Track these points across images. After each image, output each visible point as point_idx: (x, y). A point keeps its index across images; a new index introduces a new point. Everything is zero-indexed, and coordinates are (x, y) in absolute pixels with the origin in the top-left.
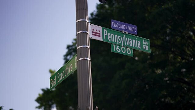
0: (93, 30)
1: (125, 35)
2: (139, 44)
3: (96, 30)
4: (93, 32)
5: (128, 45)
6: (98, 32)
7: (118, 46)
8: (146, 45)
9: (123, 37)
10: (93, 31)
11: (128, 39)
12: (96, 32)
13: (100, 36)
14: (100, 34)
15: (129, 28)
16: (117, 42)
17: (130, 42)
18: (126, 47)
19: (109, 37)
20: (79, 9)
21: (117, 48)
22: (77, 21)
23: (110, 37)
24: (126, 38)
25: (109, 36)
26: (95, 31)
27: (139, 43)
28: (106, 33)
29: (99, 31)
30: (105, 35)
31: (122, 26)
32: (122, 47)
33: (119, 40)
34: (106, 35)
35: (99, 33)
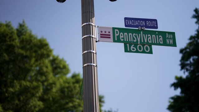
0: (102, 32)
1: (142, 32)
2: (160, 39)
3: (105, 32)
4: (101, 35)
5: (146, 42)
6: (107, 33)
7: (133, 45)
8: (171, 38)
9: (140, 35)
11: (146, 35)
12: (105, 34)
13: (110, 38)
14: (110, 35)
15: (147, 23)
16: (132, 41)
17: (149, 38)
18: (143, 45)
19: (121, 37)
20: (85, 12)
21: (132, 47)
23: (123, 37)
24: (144, 35)
25: (122, 35)
27: (161, 38)
28: (117, 33)
29: (109, 32)
30: (116, 35)
31: (138, 22)
32: (138, 46)
33: (134, 39)
34: (118, 35)
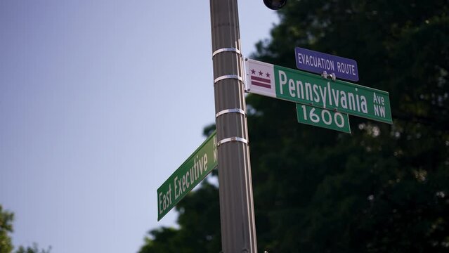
0: (253, 72)
1: (329, 83)
2: (363, 103)
3: (261, 73)
4: (253, 78)
5: (337, 105)
6: (264, 76)
7: (314, 109)
8: (381, 105)
9: (325, 88)
10: (253, 75)
11: (338, 91)
12: (260, 77)
13: (269, 87)
14: (269, 81)
15: (339, 67)
16: (312, 99)
17: (342, 99)
18: (333, 112)
19: (291, 88)
20: (219, 25)
21: (312, 114)
22: (213, 52)
23: (294, 88)
24: (333, 90)
25: (292, 85)
26: (257, 75)
27: (363, 100)
28: (283, 80)
29: (268, 75)
30: (282, 83)
31: (321, 61)
32: (323, 112)
33: (314, 96)
34: (285, 82)
35: (268, 78)
